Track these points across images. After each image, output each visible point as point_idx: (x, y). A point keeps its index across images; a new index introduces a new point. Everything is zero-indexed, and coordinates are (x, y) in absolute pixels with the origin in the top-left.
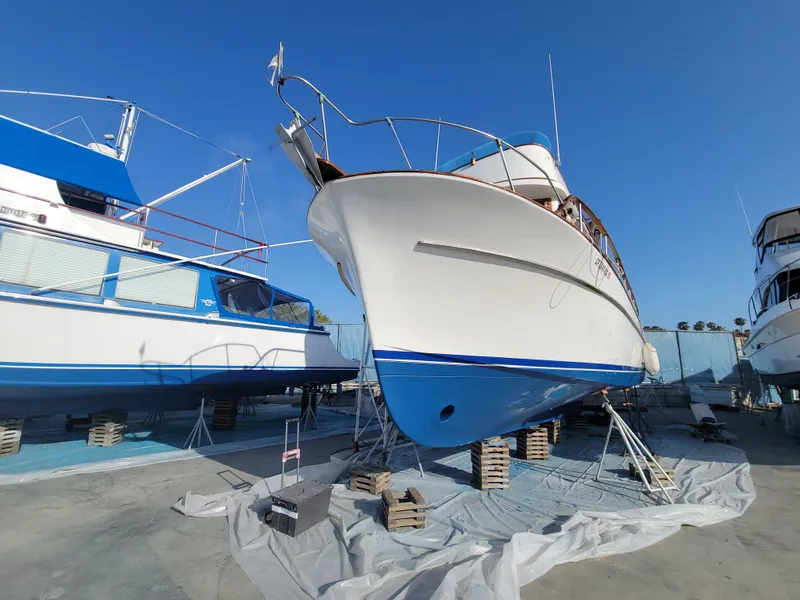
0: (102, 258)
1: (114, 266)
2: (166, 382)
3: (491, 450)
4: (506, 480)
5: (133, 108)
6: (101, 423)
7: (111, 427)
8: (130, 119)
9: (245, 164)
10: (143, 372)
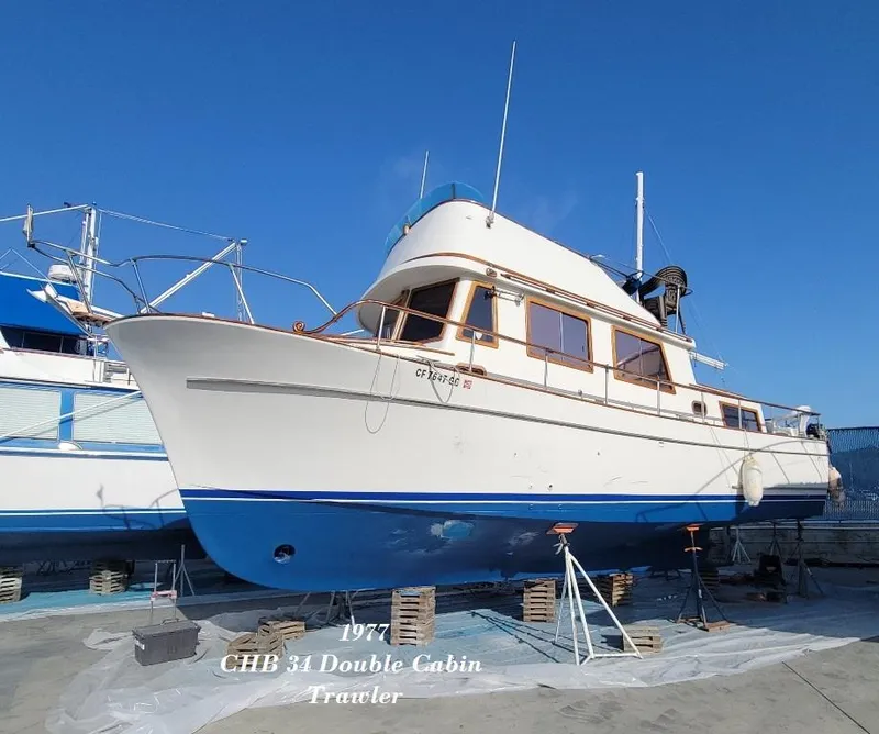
0: (56, 398)
1: (67, 406)
2: (134, 527)
3: (405, 599)
4: (422, 635)
5: (93, 212)
6: (98, 571)
7: (107, 575)
8: (91, 224)
9: (239, 248)
10: (107, 517)
